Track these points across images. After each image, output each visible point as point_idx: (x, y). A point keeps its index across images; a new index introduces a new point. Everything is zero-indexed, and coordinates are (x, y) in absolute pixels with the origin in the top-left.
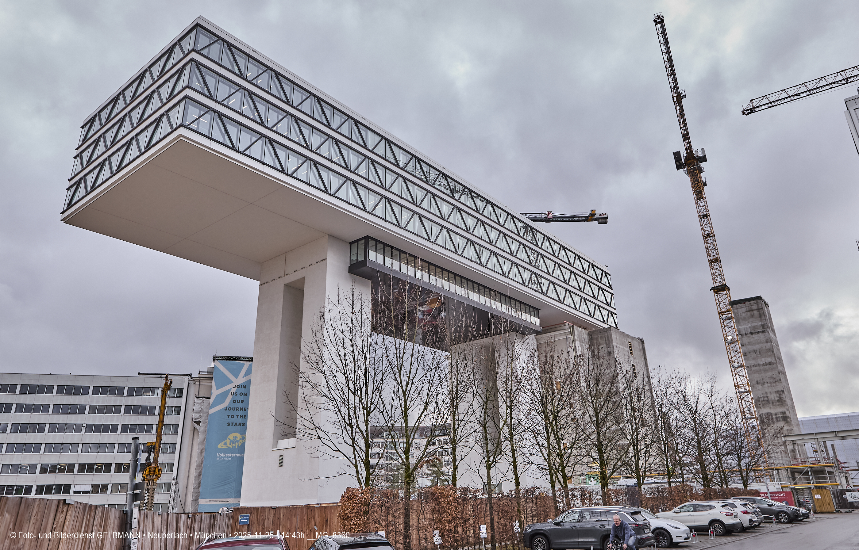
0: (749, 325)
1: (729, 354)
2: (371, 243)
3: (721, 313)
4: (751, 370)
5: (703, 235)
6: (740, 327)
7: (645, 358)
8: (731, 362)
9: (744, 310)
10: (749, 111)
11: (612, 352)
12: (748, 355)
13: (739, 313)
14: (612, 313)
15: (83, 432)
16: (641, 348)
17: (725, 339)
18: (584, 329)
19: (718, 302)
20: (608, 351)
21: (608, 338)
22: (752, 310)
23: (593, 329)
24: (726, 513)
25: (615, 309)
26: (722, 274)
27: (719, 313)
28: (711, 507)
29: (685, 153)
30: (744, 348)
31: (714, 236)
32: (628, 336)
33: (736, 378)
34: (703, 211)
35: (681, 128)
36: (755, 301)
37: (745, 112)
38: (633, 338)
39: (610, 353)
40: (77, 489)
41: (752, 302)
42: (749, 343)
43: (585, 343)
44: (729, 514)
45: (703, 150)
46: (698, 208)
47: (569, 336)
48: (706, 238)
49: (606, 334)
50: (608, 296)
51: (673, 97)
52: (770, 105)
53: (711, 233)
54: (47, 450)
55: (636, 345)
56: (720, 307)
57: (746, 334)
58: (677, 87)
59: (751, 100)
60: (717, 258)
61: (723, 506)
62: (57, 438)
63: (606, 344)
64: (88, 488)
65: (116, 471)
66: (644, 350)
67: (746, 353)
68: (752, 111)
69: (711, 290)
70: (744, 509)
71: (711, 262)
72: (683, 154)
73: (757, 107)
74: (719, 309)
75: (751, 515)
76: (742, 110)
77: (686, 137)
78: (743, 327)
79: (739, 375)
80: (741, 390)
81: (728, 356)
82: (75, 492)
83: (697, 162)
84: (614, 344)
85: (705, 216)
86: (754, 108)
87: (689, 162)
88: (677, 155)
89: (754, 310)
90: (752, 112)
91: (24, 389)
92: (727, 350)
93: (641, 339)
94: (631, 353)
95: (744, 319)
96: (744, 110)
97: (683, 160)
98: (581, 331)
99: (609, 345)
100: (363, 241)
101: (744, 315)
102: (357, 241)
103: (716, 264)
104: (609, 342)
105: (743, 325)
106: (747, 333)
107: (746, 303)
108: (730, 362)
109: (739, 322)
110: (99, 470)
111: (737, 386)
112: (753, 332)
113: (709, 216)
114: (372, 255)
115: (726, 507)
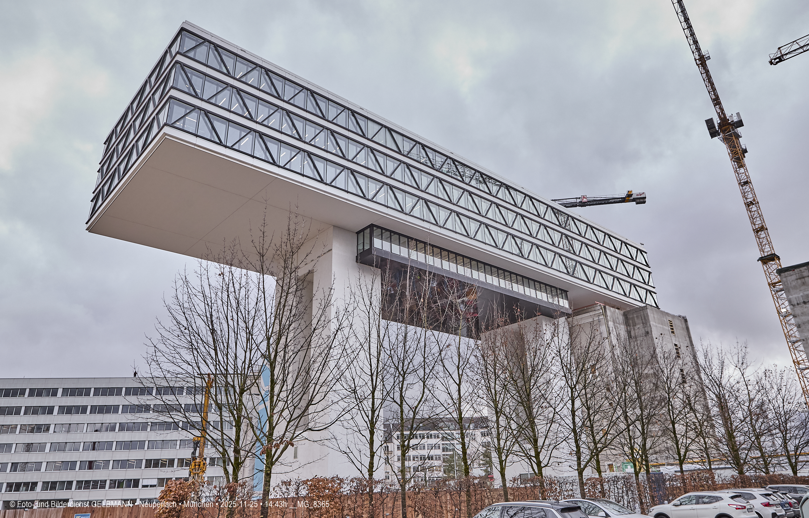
0: (801, 294)
1: (784, 328)
2: (377, 232)
3: (772, 285)
4: (807, 343)
5: (745, 203)
6: (790, 297)
7: (690, 338)
8: (788, 336)
9: (794, 277)
10: (778, 60)
11: (650, 332)
12: (803, 327)
13: (789, 282)
14: (650, 292)
15: (149, 429)
16: (684, 326)
17: (779, 313)
18: (618, 309)
19: (768, 273)
20: (645, 331)
21: (644, 317)
22: (804, 278)
23: (628, 309)
24: (735, 506)
25: (654, 288)
26: (769, 243)
27: (769, 284)
28: (718, 499)
29: (718, 119)
30: (797, 319)
31: (758, 203)
32: (667, 314)
33: (795, 354)
34: (744, 178)
35: (709, 92)
36: (806, 267)
37: (773, 61)
38: (673, 316)
39: (647, 333)
40: (145, 483)
41: (802, 269)
42: (802, 313)
43: (619, 324)
44: (740, 507)
45: (738, 114)
46: (737, 175)
47: (602, 317)
48: (749, 206)
49: (642, 313)
50: (646, 275)
51: (696, 60)
52: (801, 50)
53: (754, 200)
54: (119, 447)
55: (678, 324)
56: (770, 278)
57: (798, 304)
58: (698, 49)
59: (779, 48)
60: (763, 226)
61: (732, 498)
62: (127, 436)
63: (643, 323)
64: (155, 482)
65: (179, 465)
66: (688, 329)
67: (799, 325)
68: (780, 59)
69: (758, 261)
70: (765, 500)
71: (757, 231)
72: (717, 121)
73: (786, 54)
74: (769, 281)
75: (775, 508)
76: (769, 60)
77: (717, 101)
78: (794, 296)
79: (798, 351)
80: (801, 366)
81: (784, 330)
82: (144, 486)
83: (732, 128)
84: (652, 323)
85: (746, 183)
86: (782, 56)
87: (723, 128)
88: (709, 123)
89: (806, 277)
90: (781, 61)
91: (98, 392)
92: (782, 324)
93: (683, 318)
94: (673, 332)
95: (795, 287)
96: (772, 60)
97: (717, 128)
98: (615, 312)
99: (646, 324)
100: (368, 231)
101: (794, 283)
102: (363, 230)
103: (763, 233)
104: (645, 322)
105: (794, 294)
106: (799, 302)
107: (796, 270)
108: (786, 337)
109: (789, 291)
110: (163, 465)
111: (797, 363)
112: (806, 301)
113: (751, 182)
114: (377, 243)
115: (737, 499)
